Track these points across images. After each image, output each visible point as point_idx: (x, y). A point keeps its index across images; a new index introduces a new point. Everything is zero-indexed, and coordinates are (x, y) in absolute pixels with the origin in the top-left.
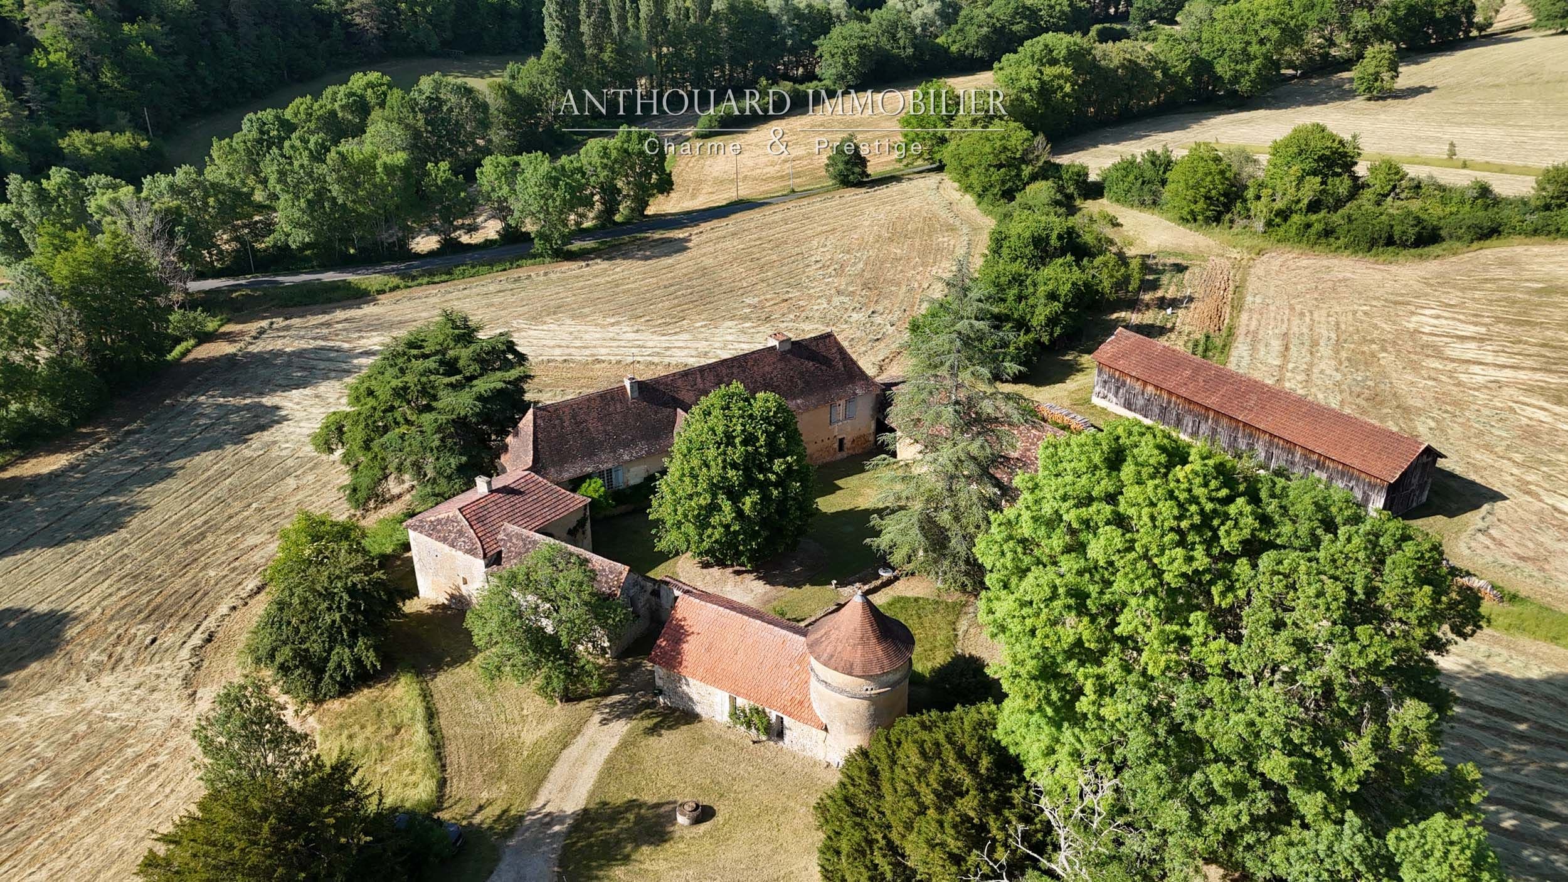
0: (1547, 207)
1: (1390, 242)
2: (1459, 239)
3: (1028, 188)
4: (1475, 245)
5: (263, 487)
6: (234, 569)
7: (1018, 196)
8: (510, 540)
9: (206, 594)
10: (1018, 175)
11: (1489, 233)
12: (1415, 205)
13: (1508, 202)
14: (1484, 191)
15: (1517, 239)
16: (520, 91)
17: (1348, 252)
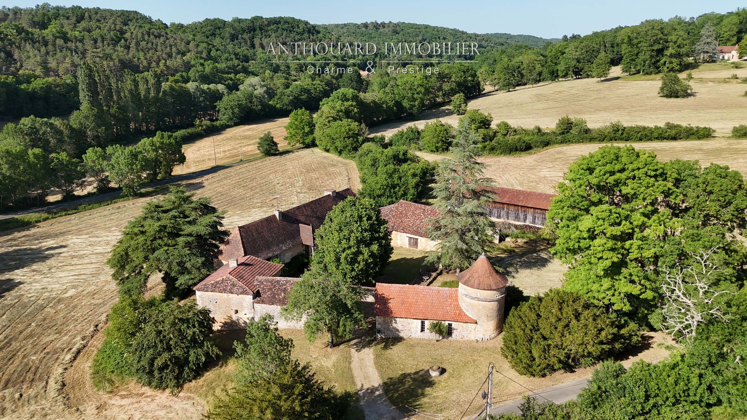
0: (563, 133)
1: (516, 150)
2: (538, 147)
3: (363, 146)
4: (545, 148)
5: (33, 315)
6: (48, 353)
7: (359, 149)
8: (262, 284)
9: (38, 368)
10: (357, 141)
11: (547, 144)
12: (517, 137)
13: (548, 134)
14: (539, 130)
15: (557, 146)
16: (74, 126)
17: (502, 155)
